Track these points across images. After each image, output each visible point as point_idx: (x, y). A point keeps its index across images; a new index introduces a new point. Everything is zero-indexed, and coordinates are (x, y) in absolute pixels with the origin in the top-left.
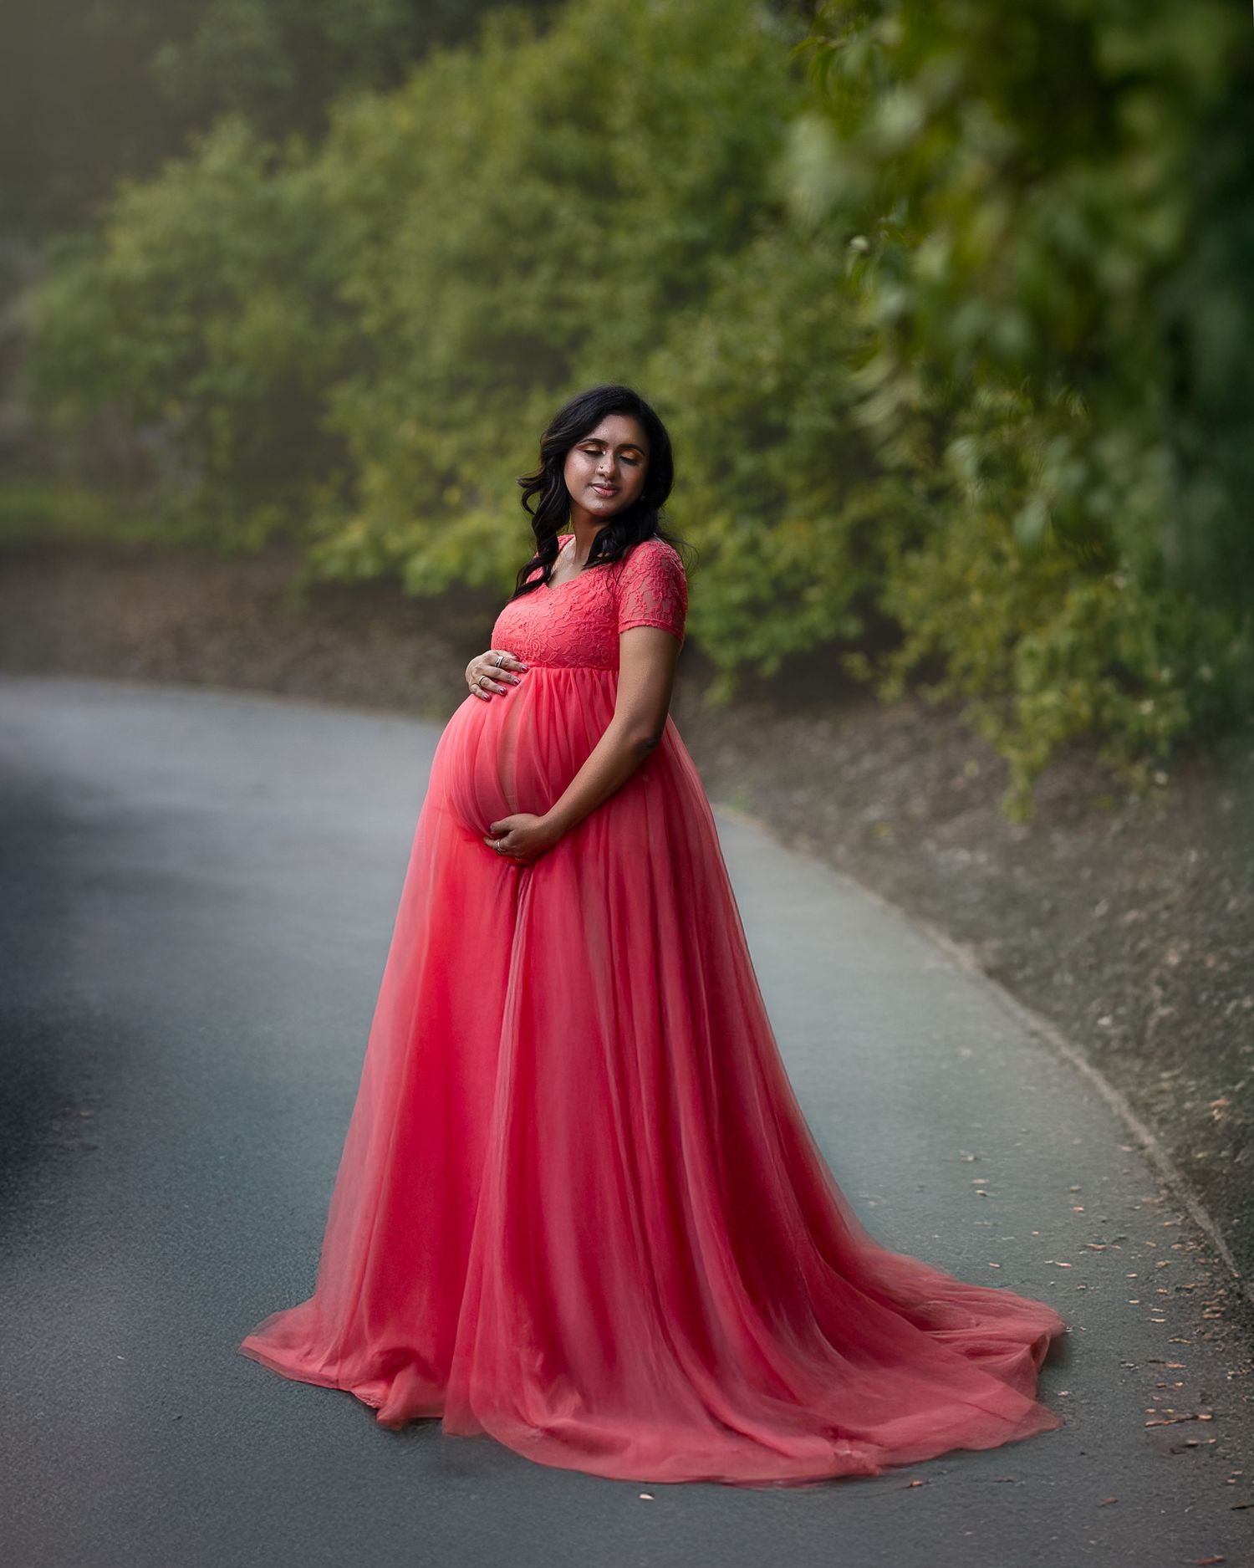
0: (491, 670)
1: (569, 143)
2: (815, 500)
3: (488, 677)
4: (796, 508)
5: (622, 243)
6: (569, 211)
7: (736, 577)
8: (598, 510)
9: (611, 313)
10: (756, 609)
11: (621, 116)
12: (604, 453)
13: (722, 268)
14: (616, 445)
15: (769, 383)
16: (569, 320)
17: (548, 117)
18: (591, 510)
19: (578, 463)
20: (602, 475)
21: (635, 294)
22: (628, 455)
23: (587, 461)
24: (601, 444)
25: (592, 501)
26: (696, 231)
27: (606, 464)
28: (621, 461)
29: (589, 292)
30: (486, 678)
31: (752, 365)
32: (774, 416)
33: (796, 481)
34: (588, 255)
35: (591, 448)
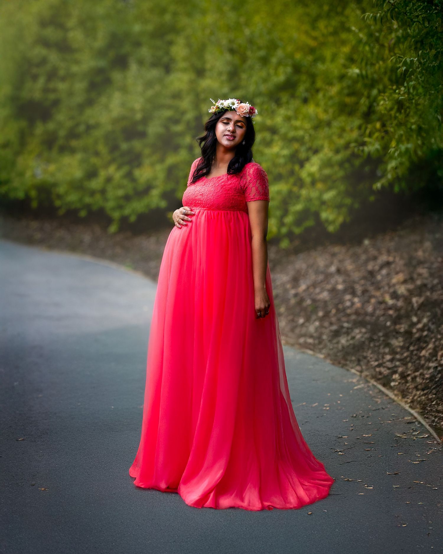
0: (182, 216)
1: (50, 33)
2: (155, 158)
3: (181, 219)
4: (147, 162)
5: (75, 69)
6: (54, 57)
7: (120, 186)
8: (227, 145)
9: (71, 94)
10: (127, 198)
11: (71, 23)
12: (230, 123)
13: (116, 76)
14: (235, 120)
15: (139, 116)
16: (52, 96)
17: (43, 24)
18: (224, 145)
19: (220, 127)
20: (229, 131)
21: (80, 86)
22: (239, 124)
23: (223, 126)
24: (229, 120)
25: (225, 142)
26: (102, 63)
27: (230, 127)
28: (237, 126)
29: (62, 86)
30: (180, 220)
31: (132, 110)
32: (140, 128)
33: (147, 151)
34: (62, 73)
35: (225, 121)
